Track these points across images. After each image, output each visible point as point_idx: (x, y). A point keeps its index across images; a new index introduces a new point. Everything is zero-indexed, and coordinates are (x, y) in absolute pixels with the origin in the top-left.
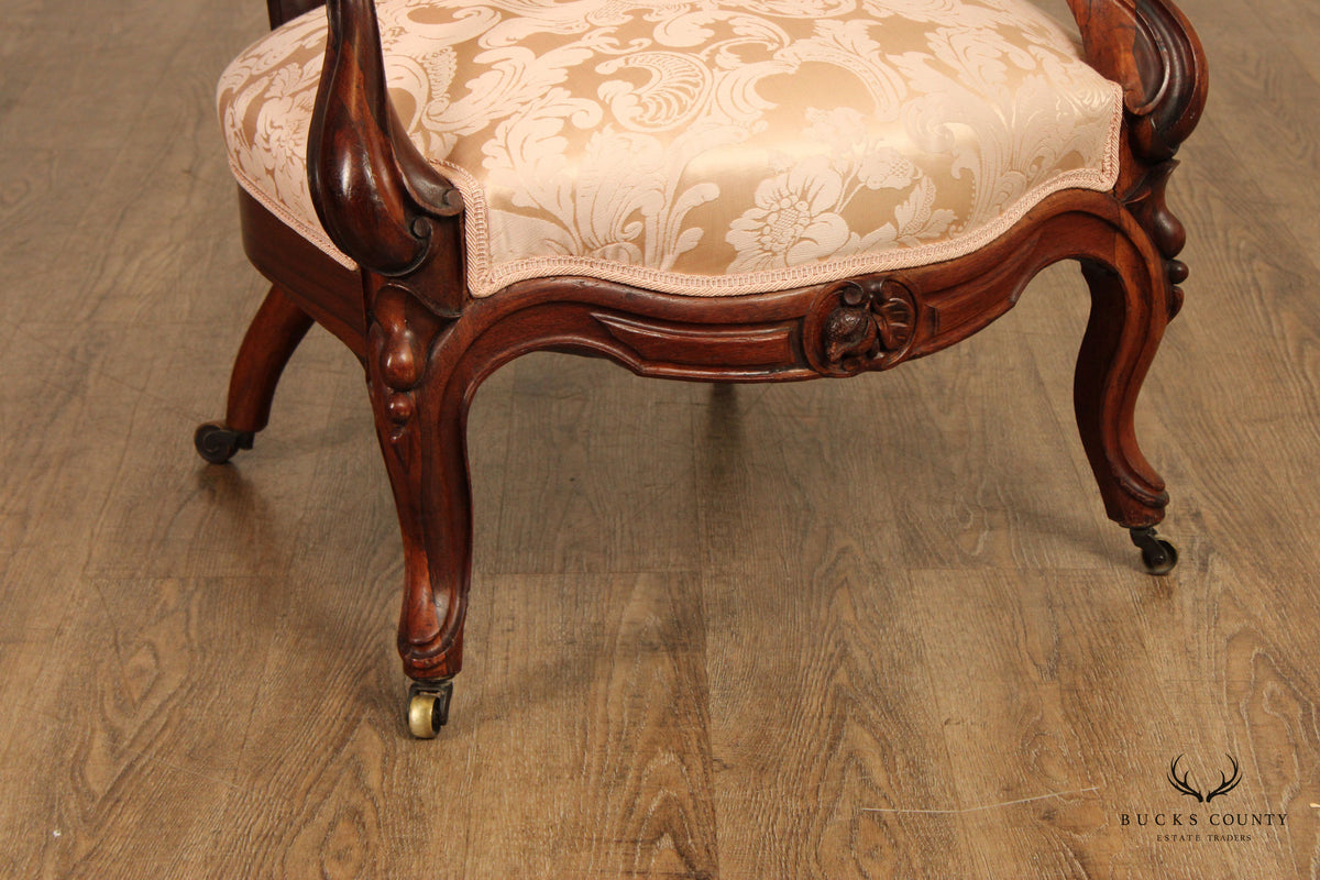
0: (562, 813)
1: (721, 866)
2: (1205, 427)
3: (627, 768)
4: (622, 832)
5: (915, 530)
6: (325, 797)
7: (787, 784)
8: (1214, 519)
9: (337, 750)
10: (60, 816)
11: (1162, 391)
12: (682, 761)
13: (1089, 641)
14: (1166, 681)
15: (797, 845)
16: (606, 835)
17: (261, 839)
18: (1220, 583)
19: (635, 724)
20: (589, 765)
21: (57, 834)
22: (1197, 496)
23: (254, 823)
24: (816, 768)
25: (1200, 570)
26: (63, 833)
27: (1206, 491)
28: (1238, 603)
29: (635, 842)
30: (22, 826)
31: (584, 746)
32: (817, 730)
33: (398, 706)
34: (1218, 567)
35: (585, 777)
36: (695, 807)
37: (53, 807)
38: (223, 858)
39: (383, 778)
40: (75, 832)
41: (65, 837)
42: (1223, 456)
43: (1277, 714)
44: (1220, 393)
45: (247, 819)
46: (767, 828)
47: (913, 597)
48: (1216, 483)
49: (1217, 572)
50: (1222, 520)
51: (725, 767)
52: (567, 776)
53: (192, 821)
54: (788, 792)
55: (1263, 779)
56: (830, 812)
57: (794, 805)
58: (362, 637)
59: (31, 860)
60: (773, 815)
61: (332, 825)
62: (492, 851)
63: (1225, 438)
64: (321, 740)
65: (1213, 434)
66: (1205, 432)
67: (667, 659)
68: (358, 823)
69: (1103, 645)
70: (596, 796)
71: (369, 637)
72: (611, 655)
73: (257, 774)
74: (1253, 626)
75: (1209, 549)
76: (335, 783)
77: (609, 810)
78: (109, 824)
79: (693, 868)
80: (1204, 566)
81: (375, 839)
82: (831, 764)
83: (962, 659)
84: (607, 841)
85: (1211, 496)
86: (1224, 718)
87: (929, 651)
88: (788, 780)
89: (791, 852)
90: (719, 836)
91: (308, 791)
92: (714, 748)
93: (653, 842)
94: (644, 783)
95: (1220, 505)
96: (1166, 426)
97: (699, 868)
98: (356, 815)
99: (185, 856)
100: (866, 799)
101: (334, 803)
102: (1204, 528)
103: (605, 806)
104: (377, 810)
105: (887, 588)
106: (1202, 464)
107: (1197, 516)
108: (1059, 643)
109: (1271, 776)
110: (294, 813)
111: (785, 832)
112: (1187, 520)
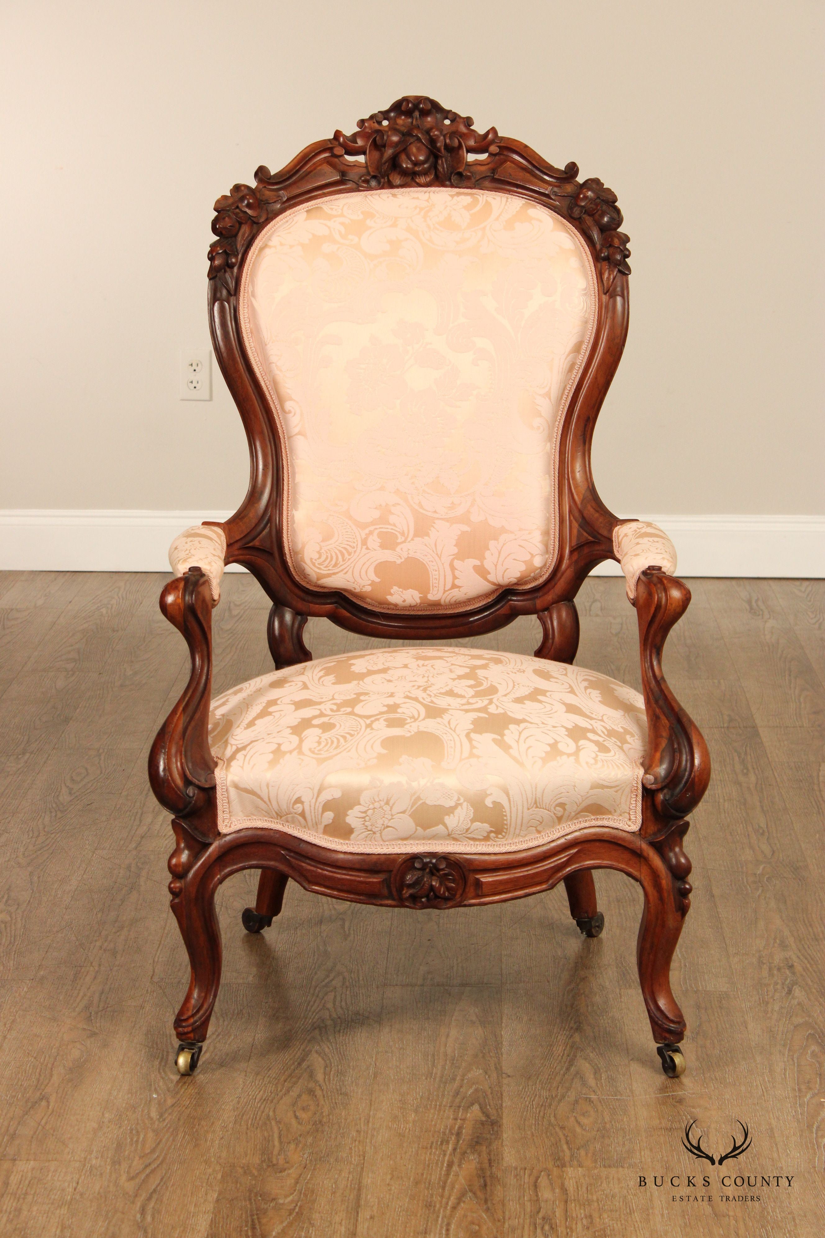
0: (421, 1094)
1: (504, 1118)
2: (807, 922)
3: (456, 1075)
4: (453, 1102)
5: (626, 970)
6: (295, 1084)
7: (542, 1085)
8: (800, 969)
9: (299, 1064)
10: (155, 1089)
11: (785, 902)
12: (486, 1073)
13: (717, 1025)
14: (756, 1044)
15: (545, 1110)
16: (444, 1103)
17: (262, 1101)
18: (797, 1000)
19: (461, 1057)
20: (436, 1074)
21: (155, 1096)
22: (794, 958)
23: (258, 1094)
24: (558, 1078)
25: (787, 993)
26: (158, 1096)
27: (799, 954)
28: (805, 1010)
29: (459, 1107)
30: (136, 1092)
31: (433, 1065)
32: (560, 1062)
33: (332, 1046)
34: (797, 991)
35: (434, 1079)
36: (491, 1093)
37: (151, 1085)
38: (243, 1108)
39: (325, 1076)
40: (164, 1095)
41: (159, 1097)
42: (813, 937)
43: (814, 1061)
44: (819, 904)
45: (253, 1092)
46: (529, 1103)
47: (621, 1002)
48: (806, 951)
49: (796, 994)
50: (805, 969)
51: (509, 1076)
52: (424, 1078)
53: (225, 1093)
54: (542, 1088)
55: (798, 1088)
56: (563, 1097)
57: (545, 1093)
58: (310, 1014)
59: (143, 1107)
60: (533, 1097)
61: (299, 1096)
62: (384, 1108)
63: (817, 928)
64: (291, 1059)
65: (811, 925)
66: (805, 924)
67: (480, 1028)
68: (313, 1095)
69: (724, 1027)
70: (439, 1087)
71: (314, 1014)
72: (449, 1024)
73: (257, 1074)
74: (811, 1021)
75: (794, 983)
76: (299, 1078)
77: (446, 1093)
78: (181, 1093)
79: (490, 1118)
80: (790, 992)
81: (322, 1102)
82: (566, 1076)
83: (645, 1032)
84: (445, 1106)
85: (801, 957)
86: (784, 1062)
87: (626, 1027)
88: (542, 1083)
89: (542, 1114)
90: (504, 1105)
91: (285, 1081)
92: (503, 1068)
93: (469, 1107)
94: (465, 1081)
95: (806, 962)
96: (783, 921)
97: (493, 1118)
98: (311, 1092)
99: (223, 1107)
100: (584, 1092)
101: (300, 1087)
102: (794, 973)
103: (444, 1091)
104: (323, 1090)
105: (607, 998)
106: (800, 941)
107: (791, 967)
108: (700, 1026)
109: (803, 1087)
110: (279, 1090)
111: (539, 1104)
112: (785, 969)
